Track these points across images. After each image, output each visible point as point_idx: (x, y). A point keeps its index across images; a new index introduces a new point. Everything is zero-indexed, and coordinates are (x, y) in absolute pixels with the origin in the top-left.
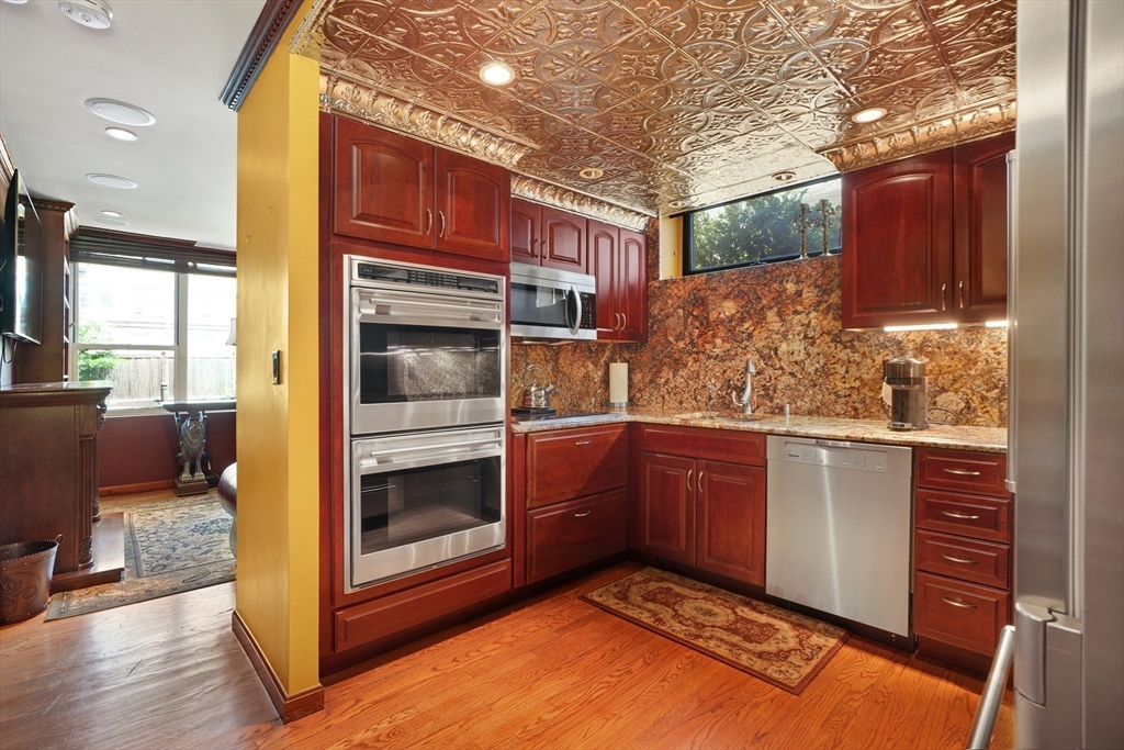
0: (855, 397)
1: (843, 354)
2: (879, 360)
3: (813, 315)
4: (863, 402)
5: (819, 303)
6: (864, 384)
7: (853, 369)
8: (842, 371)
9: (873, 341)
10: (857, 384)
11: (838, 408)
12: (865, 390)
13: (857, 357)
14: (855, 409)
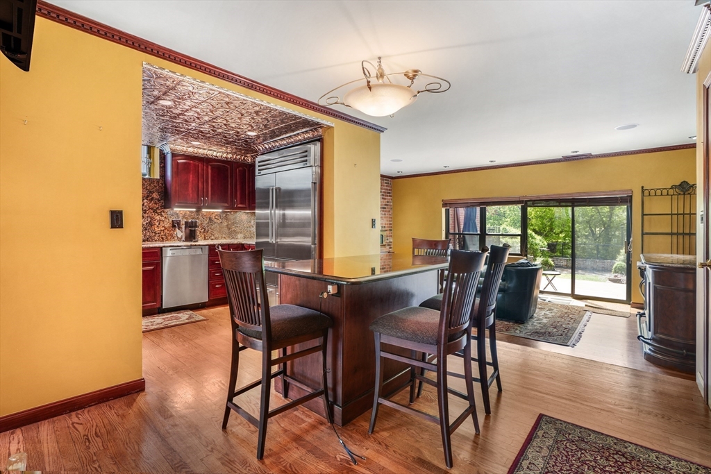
0: (162, 233)
1: (158, 217)
2: (171, 220)
3: (145, 201)
4: (165, 235)
5: (148, 196)
6: (166, 229)
7: (161, 223)
8: (157, 224)
9: (169, 213)
10: (163, 229)
11: (156, 238)
12: (166, 231)
13: (163, 219)
14: (162, 238)
